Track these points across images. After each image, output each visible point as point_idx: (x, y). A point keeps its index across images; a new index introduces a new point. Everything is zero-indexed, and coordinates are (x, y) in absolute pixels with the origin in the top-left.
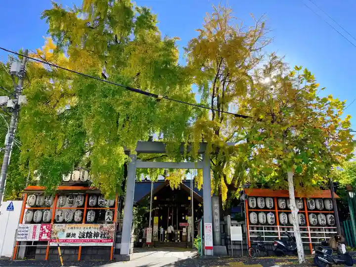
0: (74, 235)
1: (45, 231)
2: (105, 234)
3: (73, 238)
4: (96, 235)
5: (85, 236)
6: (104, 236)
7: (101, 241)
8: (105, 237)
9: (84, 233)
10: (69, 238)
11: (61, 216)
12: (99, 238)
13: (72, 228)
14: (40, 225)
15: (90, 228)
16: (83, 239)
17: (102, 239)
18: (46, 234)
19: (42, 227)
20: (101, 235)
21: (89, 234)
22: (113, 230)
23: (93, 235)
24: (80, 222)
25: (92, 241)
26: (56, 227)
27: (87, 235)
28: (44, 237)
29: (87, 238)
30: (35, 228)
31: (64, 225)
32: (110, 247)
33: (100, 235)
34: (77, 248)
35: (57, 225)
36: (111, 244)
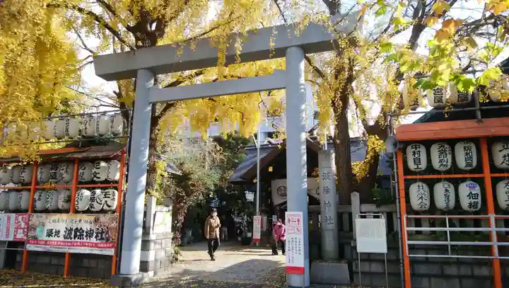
0: (58, 233)
1: (20, 225)
2: (102, 233)
3: (56, 239)
4: (89, 234)
5: (73, 236)
6: (102, 236)
7: (96, 246)
8: (102, 239)
9: (71, 229)
10: (51, 238)
11: (39, 199)
12: (93, 240)
13: (54, 221)
14: (14, 214)
15: (80, 221)
16: (69, 240)
17: (98, 241)
18: (22, 231)
19: (17, 219)
20: (97, 233)
21: (78, 233)
22: (114, 225)
23: (85, 234)
24: (67, 211)
25: (83, 245)
26: (35, 219)
27: (75, 232)
28: (20, 236)
29: (76, 239)
30: (9, 218)
31: (44, 215)
32: (112, 256)
33: (95, 235)
34: (63, 255)
35: (35, 215)
36: (111, 252)
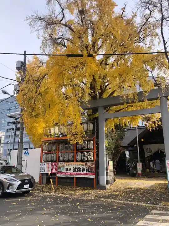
0: (70, 169)
1: (54, 167)
2: (89, 169)
3: (70, 172)
4: (84, 170)
5: (77, 171)
6: (89, 170)
7: (87, 174)
8: (89, 171)
9: (76, 168)
10: (68, 172)
11: (61, 157)
12: (85, 172)
13: (68, 165)
14: (51, 163)
15: (79, 165)
16: (75, 172)
17: (87, 173)
18: (55, 169)
19: (52, 164)
20: (87, 169)
21: (79, 169)
22: (94, 166)
23: (82, 170)
24: (73, 161)
25: (81, 174)
26: (60, 164)
27: (78, 169)
28: (54, 171)
29: (78, 172)
30: (49, 165)
31: (64, 163)
32: (94, 178)
33: (86, 170)
34: (73, 178)
35: (60, 163)
36: (93, 177)
